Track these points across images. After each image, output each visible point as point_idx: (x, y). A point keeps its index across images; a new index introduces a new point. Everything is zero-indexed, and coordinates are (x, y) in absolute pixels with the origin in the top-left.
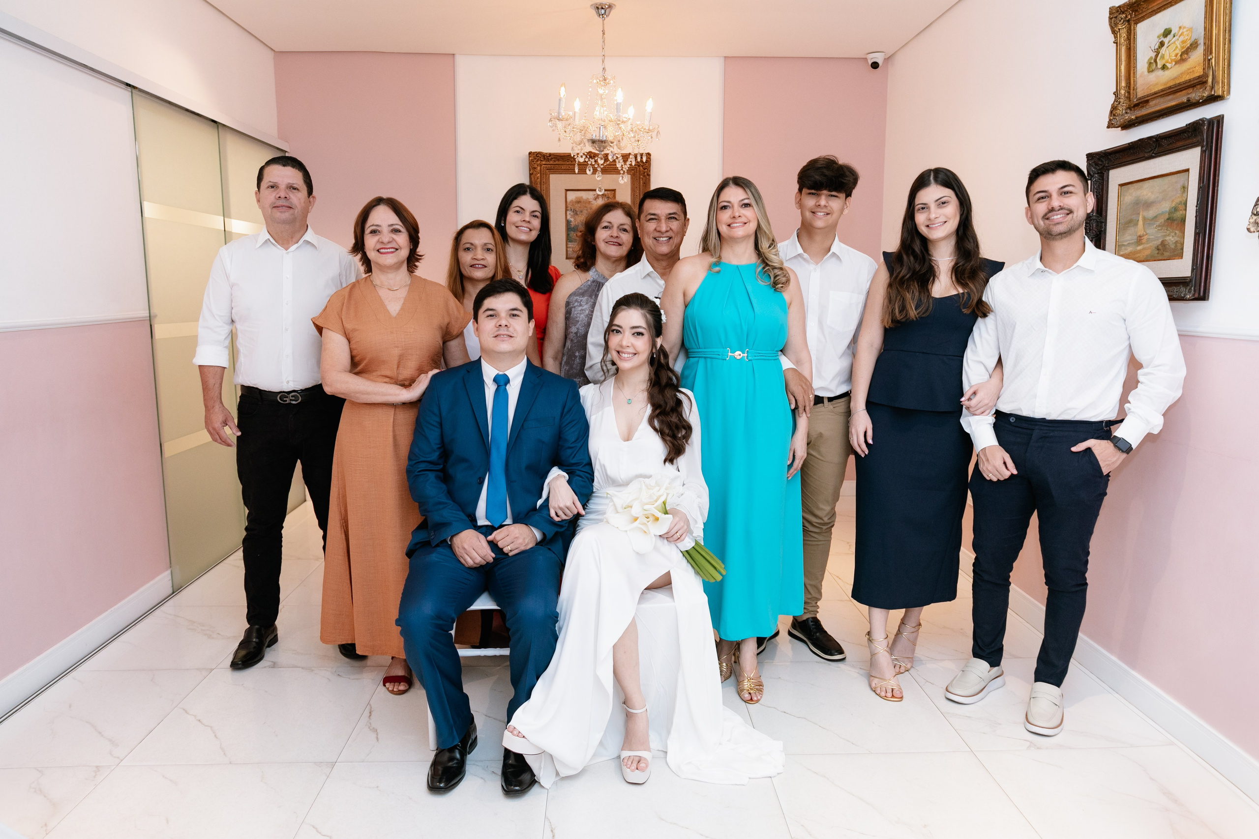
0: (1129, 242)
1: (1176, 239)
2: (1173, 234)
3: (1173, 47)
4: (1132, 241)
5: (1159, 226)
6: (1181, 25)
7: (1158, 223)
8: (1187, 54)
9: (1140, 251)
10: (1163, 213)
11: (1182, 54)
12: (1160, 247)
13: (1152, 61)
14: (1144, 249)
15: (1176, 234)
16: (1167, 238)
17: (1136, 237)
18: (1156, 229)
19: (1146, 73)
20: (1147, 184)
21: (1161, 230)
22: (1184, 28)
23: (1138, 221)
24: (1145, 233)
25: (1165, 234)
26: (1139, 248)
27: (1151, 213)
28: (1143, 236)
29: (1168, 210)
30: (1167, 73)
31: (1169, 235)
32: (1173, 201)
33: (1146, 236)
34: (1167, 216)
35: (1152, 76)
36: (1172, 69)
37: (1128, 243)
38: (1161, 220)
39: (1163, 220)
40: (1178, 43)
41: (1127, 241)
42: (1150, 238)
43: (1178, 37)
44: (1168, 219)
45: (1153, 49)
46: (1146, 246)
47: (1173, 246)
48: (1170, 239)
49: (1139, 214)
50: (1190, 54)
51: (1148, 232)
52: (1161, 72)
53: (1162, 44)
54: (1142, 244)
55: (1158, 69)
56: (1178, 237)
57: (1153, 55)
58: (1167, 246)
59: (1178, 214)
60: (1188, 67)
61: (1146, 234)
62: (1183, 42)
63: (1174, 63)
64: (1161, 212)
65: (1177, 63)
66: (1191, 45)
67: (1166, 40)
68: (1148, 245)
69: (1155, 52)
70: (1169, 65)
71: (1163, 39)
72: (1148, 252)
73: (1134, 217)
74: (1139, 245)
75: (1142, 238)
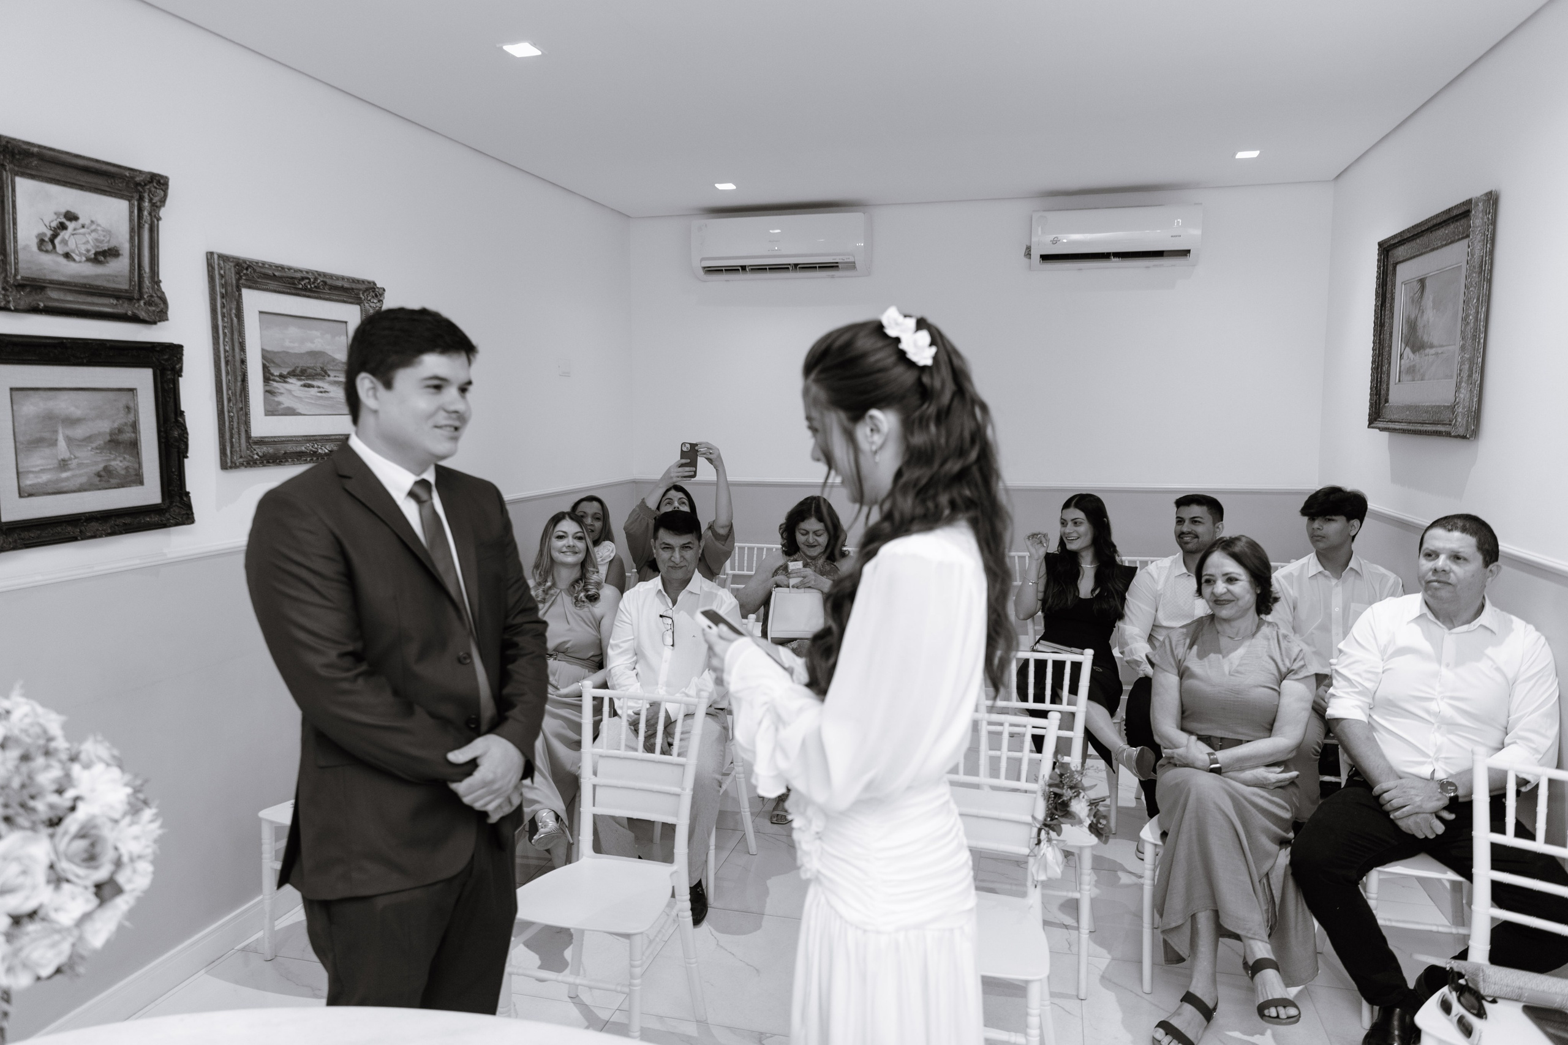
0: (42, 468)
1: (126, 464)
2: (121, 459)
3: (80, 239)
4: (49, 467)
5: (97, 448)
6: (94, 219)
7: (94, 445)
8: (105, 257)
9: (67, 479)
10: (100, 434)
11: (96, 254)
12: (103, 473)
13: (47, 239)
14: (73, 476)
15: (124, 458)
16: (113, 463)
17: (56, 461)
18: (92, 453)
19: (35, 248)
20: (65, 395)
21: (101, 453)
22: (98, 225)
23: (56, 440)
24: (72, 456)
25: (108, 458)
26: (64, 475)
27: (79, 432)
28: (70, 459)
29: (108, 430)
30: (72, 264)
31: (114, 460)
32: (114, 422)
33: (76, 460)
34: (108, 438)
35: (46, 259)
36: (81, 264)
37: (41, 470)
38: (100, 442)
39: (102, 442)
40: (90, 238)
41: (38, 466)
42: (83, 463)
43: (89, 231)
44: (110, 441)
45: (48, 225)
46: (77, 472)
47: (123, 472)
48: (117, 465)
49: (56, 432)
50: (108, 259)
51: (78, 454)
52: (63, 261)
53: (63, 227)
54: (69, 469)
55: (56, 253)
56: (129, 461)
57: (49, 233)
58: (114, 472)
59: (128, 436)
60: (107, 273)
61: (76, 458)
62: (97, 240)
63: (84, 259)
64: (96, 432)
65: (88, 260)
66: (109, 249)
67: (71, 225)
68: (82, 471)
69: (51, 229)
70: (77, 258)
71: (64, 220)
72: (84, 480)
73: (47, 435)
74: (65, 471)
75: (69, 462)
